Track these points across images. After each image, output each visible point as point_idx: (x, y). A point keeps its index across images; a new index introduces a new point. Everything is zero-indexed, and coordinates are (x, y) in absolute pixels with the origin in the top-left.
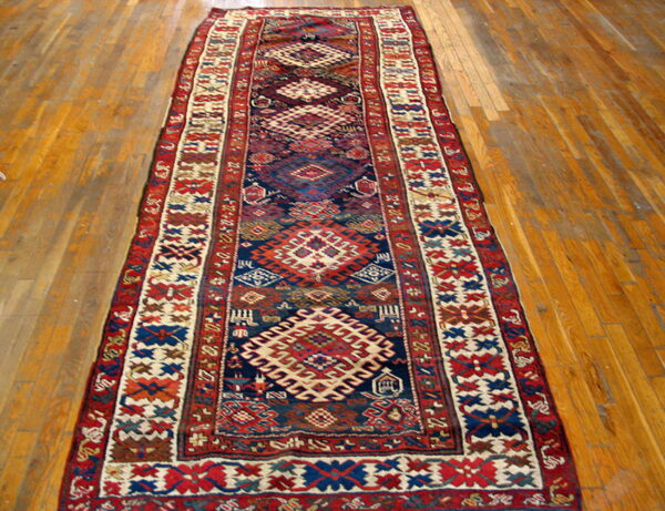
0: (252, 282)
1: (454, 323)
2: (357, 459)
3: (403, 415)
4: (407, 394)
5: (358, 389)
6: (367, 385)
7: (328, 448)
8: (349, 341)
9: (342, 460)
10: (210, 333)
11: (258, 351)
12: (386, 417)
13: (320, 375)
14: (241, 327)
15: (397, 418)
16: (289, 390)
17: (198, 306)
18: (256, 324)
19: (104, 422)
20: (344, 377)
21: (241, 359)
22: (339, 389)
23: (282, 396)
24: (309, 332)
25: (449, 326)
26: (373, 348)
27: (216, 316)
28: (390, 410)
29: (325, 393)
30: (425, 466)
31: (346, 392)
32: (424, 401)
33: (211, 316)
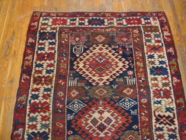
0: (130, 101)
1: (48, 76)
2: (90, 26)
3: (75, 39)
4: (72, 46)
5: (88, 49)
6: (85, 50)
7: (98, 29)
8: (90, 69)
9: (94, 26)
10: (141, 72)
11: (123, 64)
12: (80, 39)
13: (100, 54)
14: (131, 76)
15: (77, 38)
16: (111, 49)
17: (149, 86)
18: (125, 77)
19: (165, 38)
20: (93, 53)
21: (128, 61)
22: (95, 49)
23: (113, 47)
24: (104, 73)
25: (51, 75)
26: (81, 65)
27: (141, 81)
28: (79, 41)
29: (99, 47)
30: (71, 24)
31: (92, 48)
32: (67, 44)
33: (143, 81)
